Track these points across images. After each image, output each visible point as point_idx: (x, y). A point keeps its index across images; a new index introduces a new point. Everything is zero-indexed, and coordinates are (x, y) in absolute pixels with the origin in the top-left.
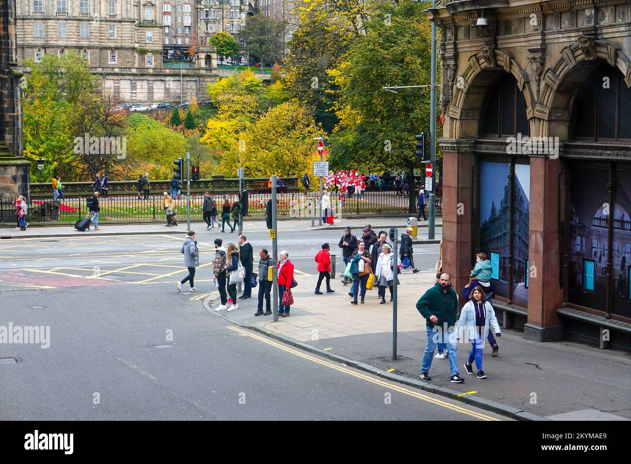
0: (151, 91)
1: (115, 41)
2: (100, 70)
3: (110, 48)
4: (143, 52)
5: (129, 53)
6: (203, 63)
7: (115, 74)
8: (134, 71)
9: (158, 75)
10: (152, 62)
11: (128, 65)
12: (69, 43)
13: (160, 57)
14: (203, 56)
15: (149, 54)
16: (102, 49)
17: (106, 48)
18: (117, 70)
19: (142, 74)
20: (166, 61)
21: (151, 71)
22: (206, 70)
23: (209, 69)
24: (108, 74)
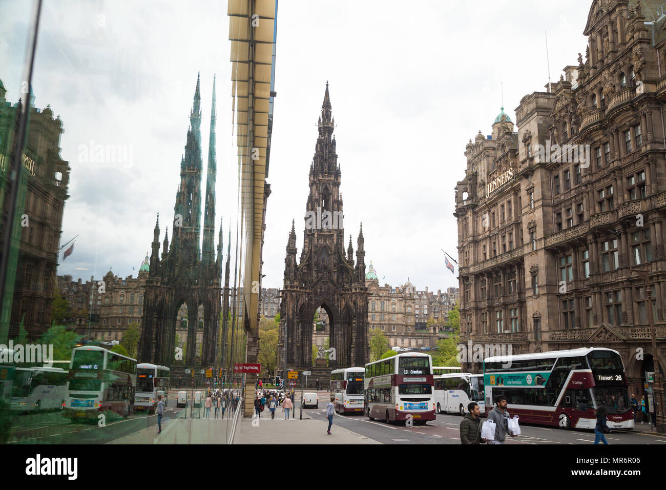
0: (410, 342)
1: (395, 321)
2: (388, 334)
3: (393, 324)
4: (407, 326)
5: (401, 327)
6: (432, 331)
7: (395, 336)
8: (403, 334)
9: (413, 336)
10: (411, 331)
11: (401, 332)
12: (376, 323)
13: (414, 328)
14: (432, 328)
15: (409, 327)
16: (390, 325)
17: (391, 324)
18: (396, 334)
19: (406, 336)
20: (416, 329)
21: (410, 334)
22: (434, 334)
23: (435, 333)
24: (392, 336)
